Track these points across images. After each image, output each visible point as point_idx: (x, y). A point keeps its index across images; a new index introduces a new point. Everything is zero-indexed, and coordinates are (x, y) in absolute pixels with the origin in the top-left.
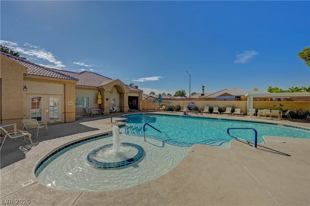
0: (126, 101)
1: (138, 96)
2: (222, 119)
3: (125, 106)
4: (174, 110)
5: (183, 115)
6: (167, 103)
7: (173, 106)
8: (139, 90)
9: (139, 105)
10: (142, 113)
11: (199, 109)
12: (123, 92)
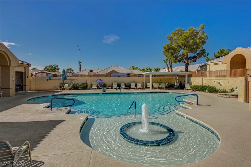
0: (13, 78)
1: (24, 71)
2: (137, 93)
3: (11, 88)
4: (80, 88)
5: (102, 92)
6: (70, 80)
7: (78, 84)
8: (25, 62)
9: (24, 84)
10: (47, 95)
11: (107, 86)
12: (9, 65)
